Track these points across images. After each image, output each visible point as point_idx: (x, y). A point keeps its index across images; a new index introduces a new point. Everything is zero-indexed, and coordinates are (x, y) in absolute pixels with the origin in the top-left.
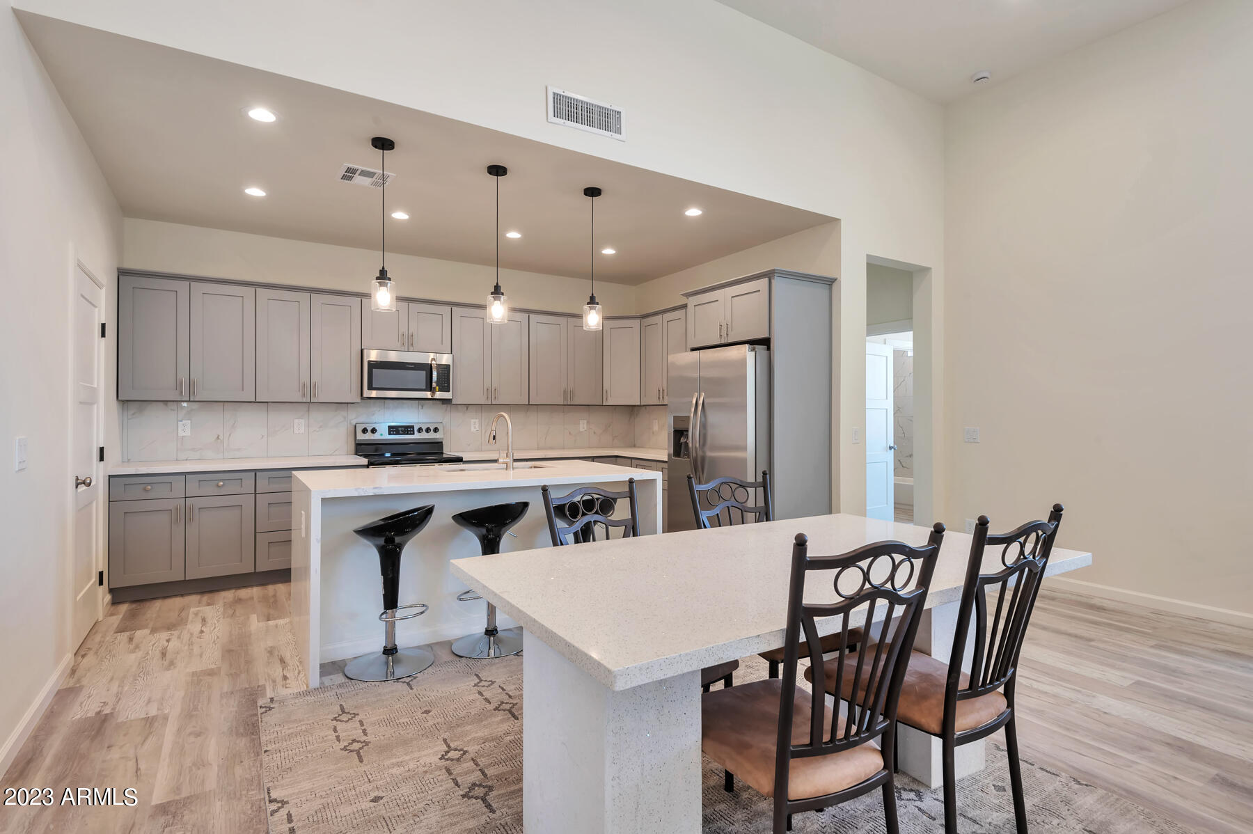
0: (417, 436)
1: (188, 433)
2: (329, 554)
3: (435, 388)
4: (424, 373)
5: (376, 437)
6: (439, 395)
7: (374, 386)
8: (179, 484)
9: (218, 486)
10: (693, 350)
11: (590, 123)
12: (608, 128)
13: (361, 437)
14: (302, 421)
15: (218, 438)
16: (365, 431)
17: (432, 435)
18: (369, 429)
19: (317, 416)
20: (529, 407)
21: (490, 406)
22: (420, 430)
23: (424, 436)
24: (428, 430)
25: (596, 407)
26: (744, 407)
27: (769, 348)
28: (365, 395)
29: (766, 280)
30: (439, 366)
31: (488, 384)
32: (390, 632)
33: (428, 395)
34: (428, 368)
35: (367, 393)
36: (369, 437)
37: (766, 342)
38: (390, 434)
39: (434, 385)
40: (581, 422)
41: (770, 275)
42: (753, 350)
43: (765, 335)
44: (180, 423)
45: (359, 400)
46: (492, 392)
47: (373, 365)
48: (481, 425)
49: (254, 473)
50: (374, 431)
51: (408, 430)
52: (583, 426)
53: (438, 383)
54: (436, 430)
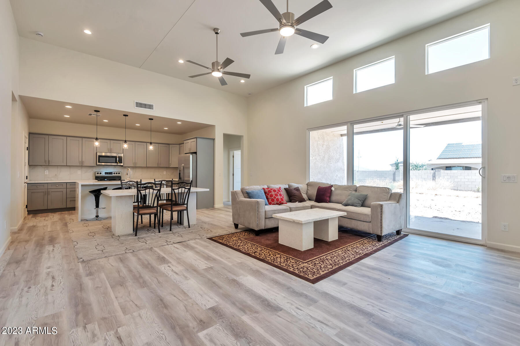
0: (113, 175)
1: (48, 174)
2: (83, 197)
3: (118, 163)
4: (115, 158)
5: (101, 175)
6: (119, 164)
7: (100, 162)
8: (46, 185)
9: (56, 186)
10: (185, 154)
11: (145, 108)
12: (150, 108)
13: (97, 175)
14: (80, 171)
15: (56, 175)
16: (98, 173)
17: (118, 175)
18: (99, 173)
19: (84, 169)
20: (147, 167)
21: (134, 167)
22: (114, 173)
23: (116, 175)
24: (117, 173)
25: (168, 168)
26: (189, 168)
27: (196, 154)
28: (97, 164)
29: (196, 139)
30: (119, 157)
31: (134, 161)
32: (97, 212)
33: (116, 164)
34: (116, 157)
35: (98, 164)
36: (99, 175)
37: (196, 153)
38: (105, 174)
39: (117, 161)
40: (164, 172)
41: (196, 138)
42: (192, 155)
43: (196, 151)
44: (45, 171)
45: (96, 165)
46: (135, 163)
47: (100, 156)
48: (133, 172)
49: (66, 183)
50: (100, 173)
51: (111, 173)
52: (165, 173)
53: (119, 161)
54: (119, 173)
